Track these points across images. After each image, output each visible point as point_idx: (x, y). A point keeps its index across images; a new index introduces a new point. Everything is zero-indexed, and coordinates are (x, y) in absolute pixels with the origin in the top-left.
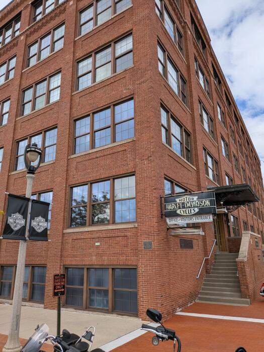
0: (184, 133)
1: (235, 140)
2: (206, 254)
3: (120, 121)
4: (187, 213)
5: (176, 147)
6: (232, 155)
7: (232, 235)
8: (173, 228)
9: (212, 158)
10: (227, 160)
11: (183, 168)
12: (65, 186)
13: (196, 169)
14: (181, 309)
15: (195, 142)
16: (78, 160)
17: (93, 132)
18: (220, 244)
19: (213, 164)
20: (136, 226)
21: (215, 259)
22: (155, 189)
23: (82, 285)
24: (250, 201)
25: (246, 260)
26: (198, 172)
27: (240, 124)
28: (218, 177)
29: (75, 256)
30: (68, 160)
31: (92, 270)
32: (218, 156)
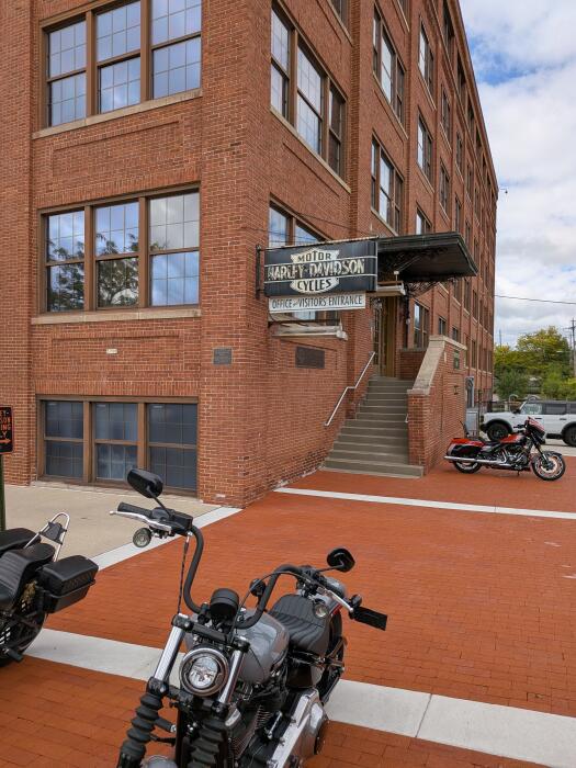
0: (330, 95)
1: (450, 131)
2: (350, 379)
4: (313, 288)
5: (306, 128)
6: (439, 168)
7: (411, 345)
8: (280, 323)
9: (391, 167)
10: (425, 178)
11: (318, 185)
12: (27, 209)
13: (349, 190)
14: (287, 482)
15: (356, 120)
16: (57, 143)
17: (96, 69)
19: (391, 184)
20: (199, 315)
21: (369, 390)
22: (244, 228)
24: (458, 274)
25: (427, 392)
26: (353, 197)
27: (468, 91)
28: (398, 215)
29: (60, 376)
30: (32, 141)
31: (101, 405)
32: (405, 163)
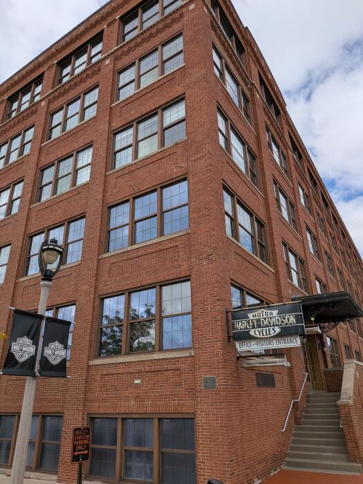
0: (256, 223)
1: (325, 231)
2: (294, 394)
3: (169, 208)
4: (265, 334)
5: (246, 242)
6: (323, 252)
7: (330, 365)
8: (245, 357)
9: (295, 256)
10: (316, 259)
11: (256, 270)
12: (93, 296)
13: (273, 271)
14: (261, 481)
15: (271, 234)
16: (112, 260)
17: (134, 223)
18: (313, 379)
19: (297, 264)
20: (193, 354)
21: (308, 401)
22: (218, 300)
23: (115, 444)
24: (352, 316)
25: (351, 402)
26: (277, 275)
27: (331, 210)
28: (305, 282)
29: (104, 400)
30: (99, 260)
31: (129, 421)
32: (303, 253)
